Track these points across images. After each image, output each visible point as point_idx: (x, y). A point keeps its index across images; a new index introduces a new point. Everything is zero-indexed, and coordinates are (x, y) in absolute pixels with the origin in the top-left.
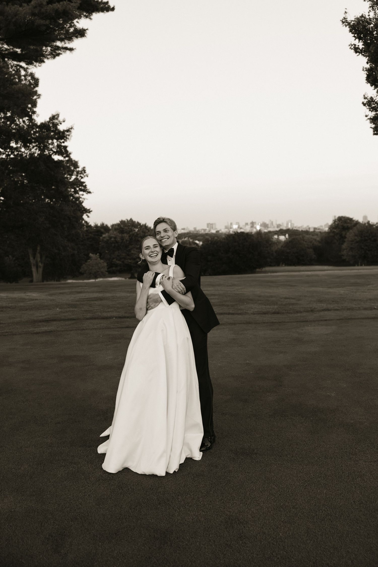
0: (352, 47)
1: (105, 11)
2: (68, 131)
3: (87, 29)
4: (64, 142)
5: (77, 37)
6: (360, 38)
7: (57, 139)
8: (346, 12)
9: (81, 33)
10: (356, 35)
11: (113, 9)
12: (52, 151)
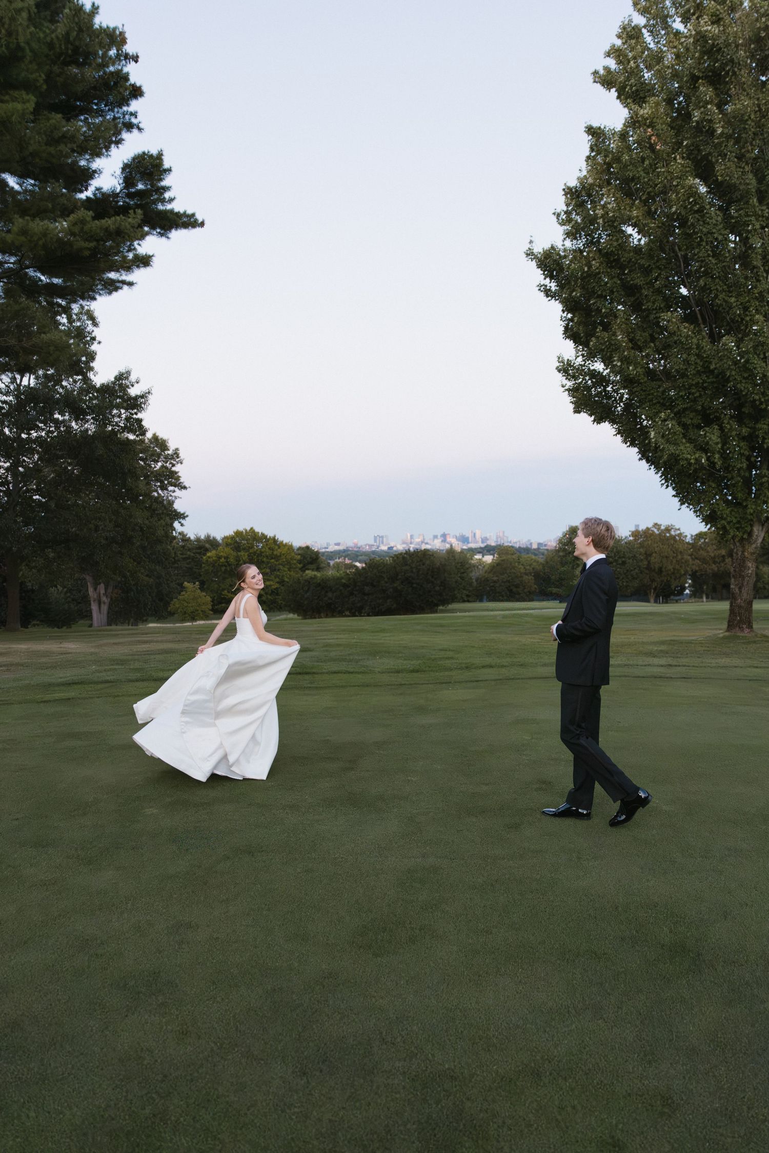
0: (542, 289)
1: (190, 228)
2: (142, 397)
3: (153, 256)
4: (136, 414)
5: (138, 267)
6: (551, 277)
7: (126, 409)
8: (531, 242)
9: (145, 261)
10: (546, 273)
11: (202, 224)
12: (119, 426)
